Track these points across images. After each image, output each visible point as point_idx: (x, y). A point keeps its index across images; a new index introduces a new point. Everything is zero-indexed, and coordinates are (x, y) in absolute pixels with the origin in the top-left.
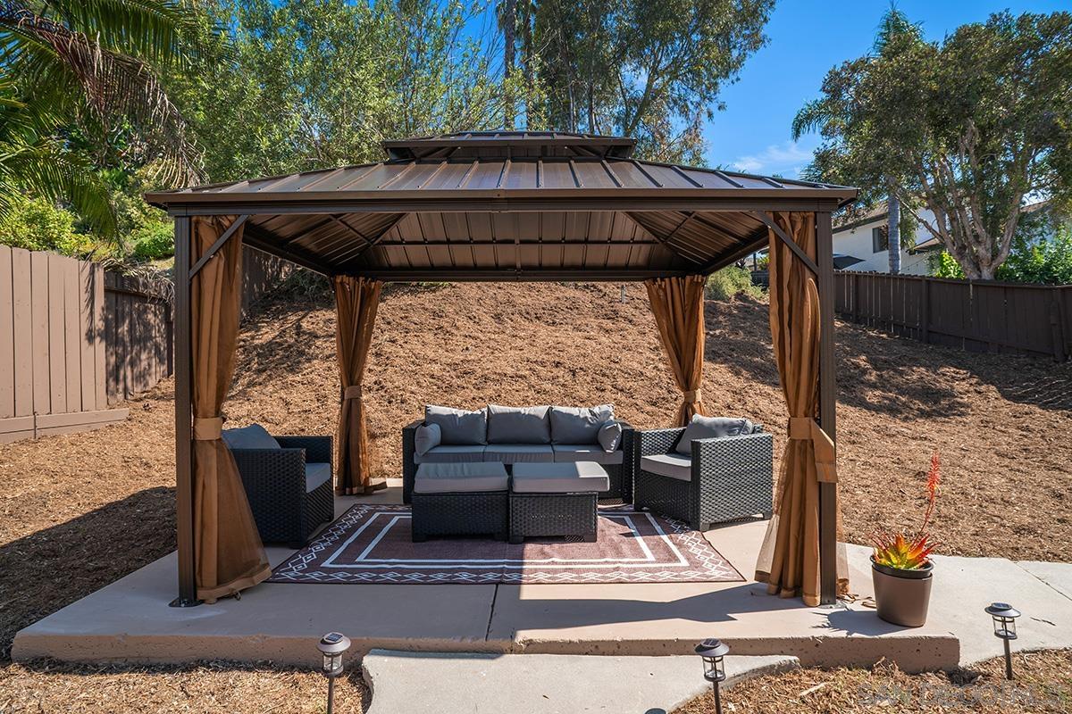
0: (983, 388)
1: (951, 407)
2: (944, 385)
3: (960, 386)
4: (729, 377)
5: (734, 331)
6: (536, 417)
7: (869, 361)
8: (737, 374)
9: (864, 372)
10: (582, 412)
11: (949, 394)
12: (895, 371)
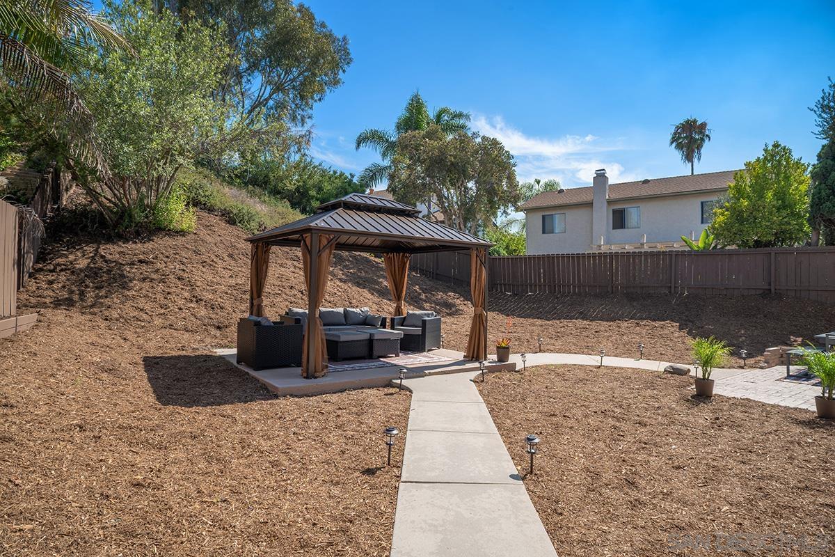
0: (466, 302)
1: (457, 311)
2: (451, 301)
3: (458, 302)
4: (369, 296)
5: (359, 270)
6: (340, 313)
7: (420, 289)
8: (373, 294)
9: (420, 294)
10: (358, 311)
11: (454, 306)
12: (431, 294)
